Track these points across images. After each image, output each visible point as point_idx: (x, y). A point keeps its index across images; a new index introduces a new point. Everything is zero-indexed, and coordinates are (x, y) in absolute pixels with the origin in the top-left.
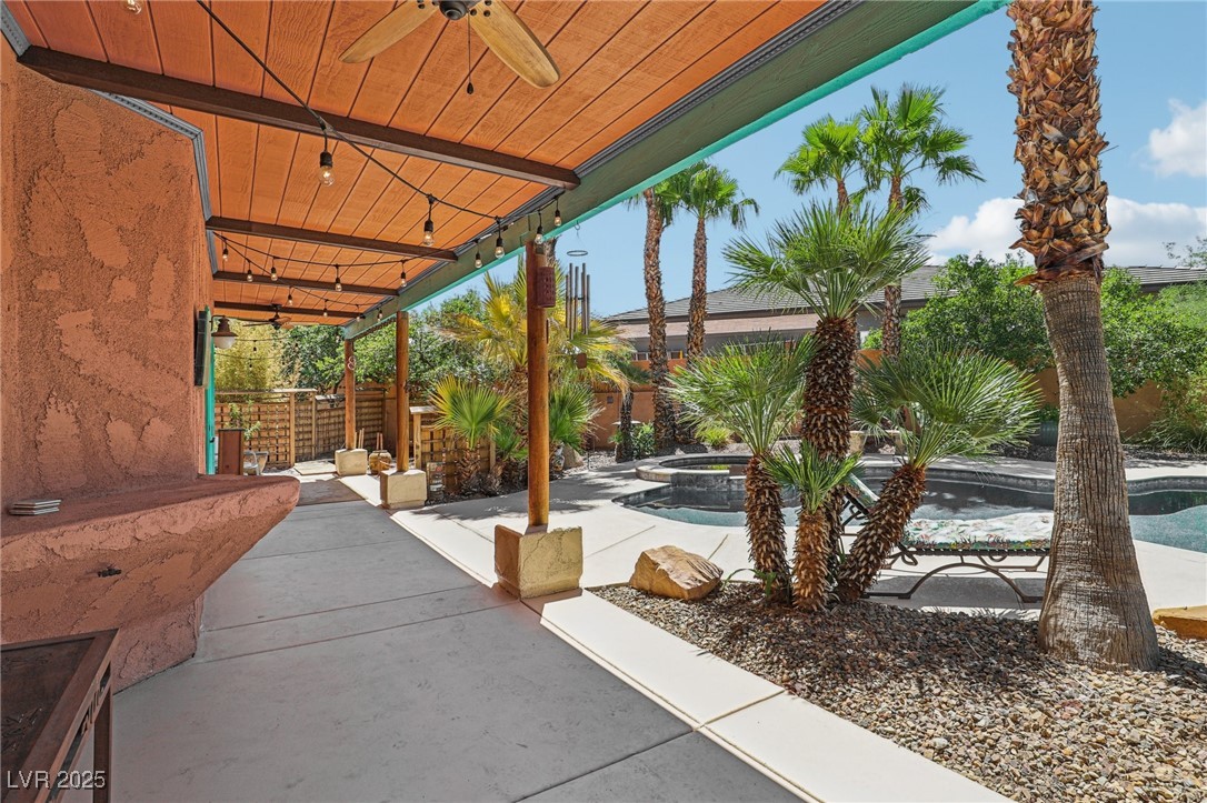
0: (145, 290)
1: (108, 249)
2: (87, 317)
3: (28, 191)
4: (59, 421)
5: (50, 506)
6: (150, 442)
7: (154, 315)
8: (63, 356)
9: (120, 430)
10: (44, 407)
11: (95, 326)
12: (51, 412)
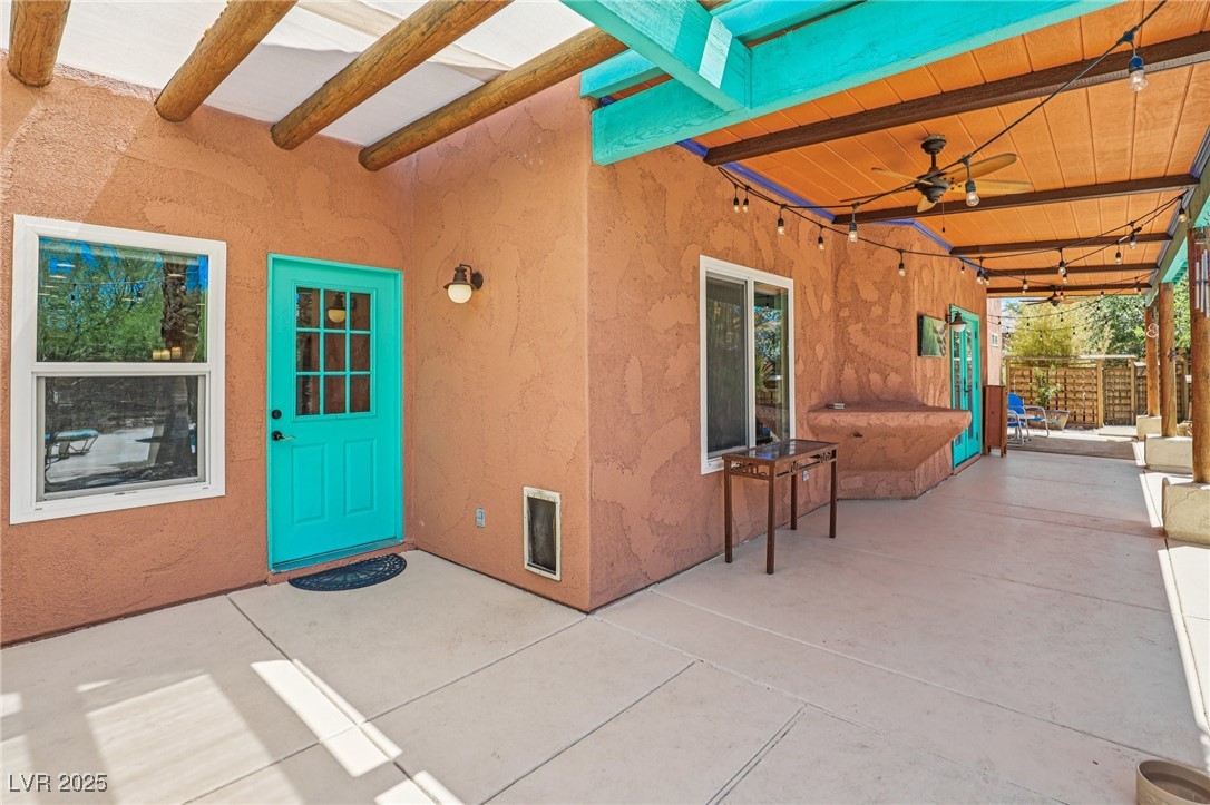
0: (887, 309)
1: (869, 293)
2: (860, 325)
3: (836, 276)
4: (849, 372)
5: (840, 406)
6: (890, 384)
7: (891, 321)
8: (850, 344)
9: (875, 378)
10: (843, 365)
11: (863, 329)
12: (846, 368)
